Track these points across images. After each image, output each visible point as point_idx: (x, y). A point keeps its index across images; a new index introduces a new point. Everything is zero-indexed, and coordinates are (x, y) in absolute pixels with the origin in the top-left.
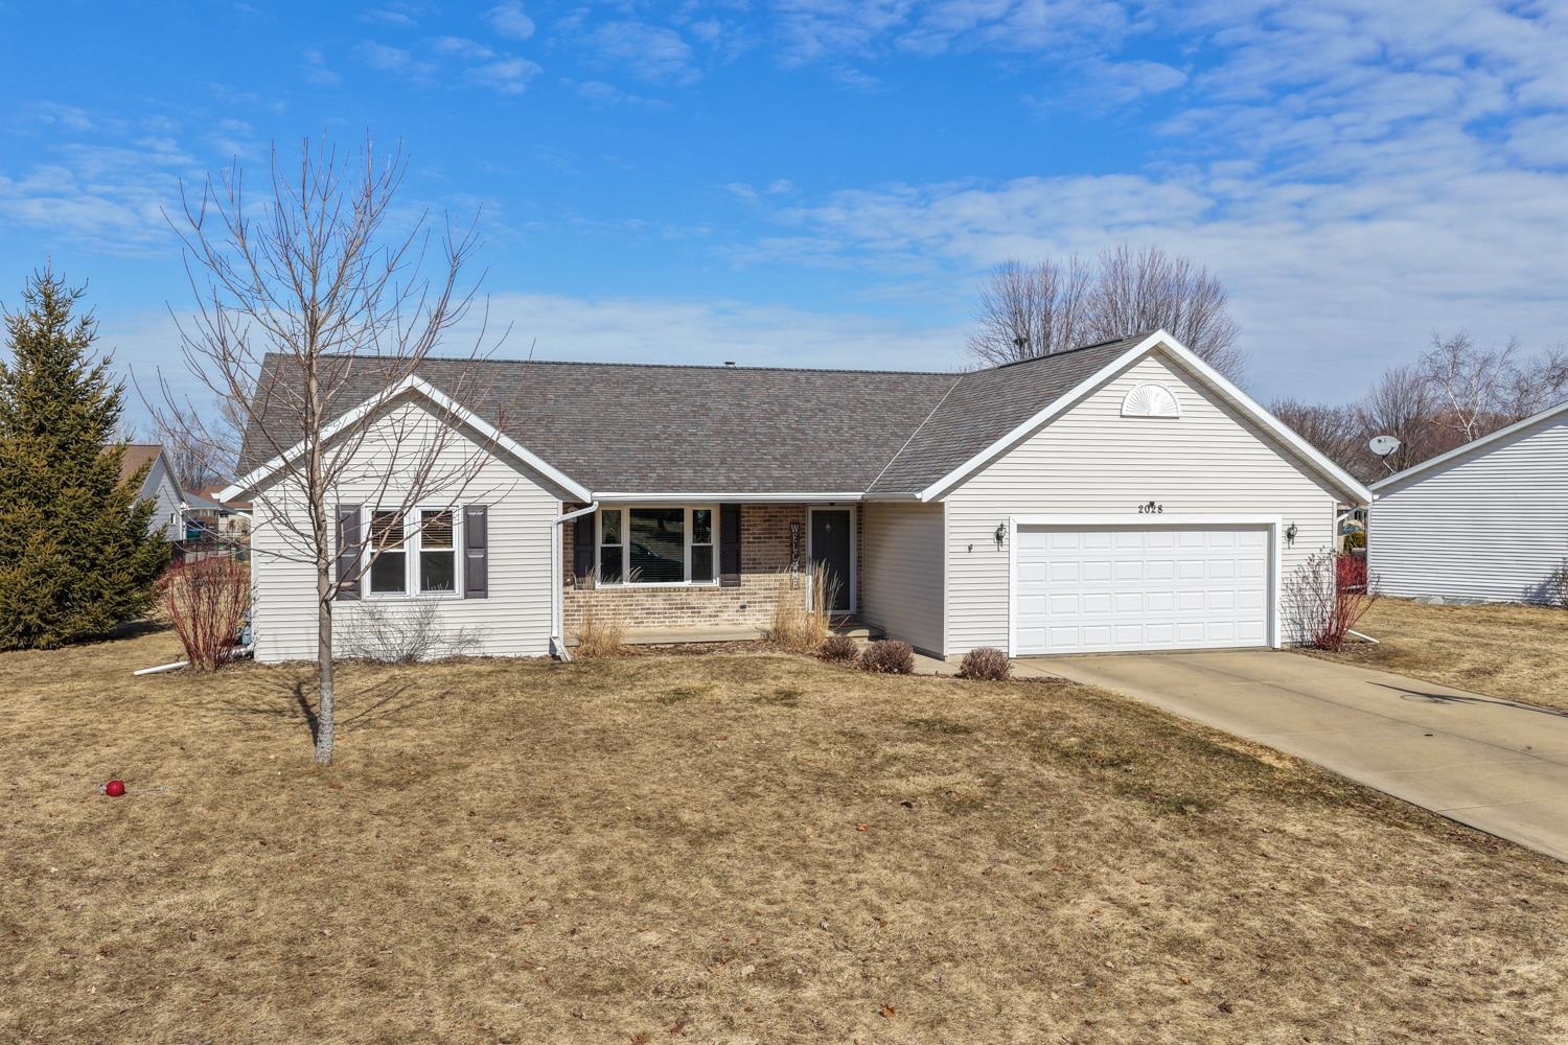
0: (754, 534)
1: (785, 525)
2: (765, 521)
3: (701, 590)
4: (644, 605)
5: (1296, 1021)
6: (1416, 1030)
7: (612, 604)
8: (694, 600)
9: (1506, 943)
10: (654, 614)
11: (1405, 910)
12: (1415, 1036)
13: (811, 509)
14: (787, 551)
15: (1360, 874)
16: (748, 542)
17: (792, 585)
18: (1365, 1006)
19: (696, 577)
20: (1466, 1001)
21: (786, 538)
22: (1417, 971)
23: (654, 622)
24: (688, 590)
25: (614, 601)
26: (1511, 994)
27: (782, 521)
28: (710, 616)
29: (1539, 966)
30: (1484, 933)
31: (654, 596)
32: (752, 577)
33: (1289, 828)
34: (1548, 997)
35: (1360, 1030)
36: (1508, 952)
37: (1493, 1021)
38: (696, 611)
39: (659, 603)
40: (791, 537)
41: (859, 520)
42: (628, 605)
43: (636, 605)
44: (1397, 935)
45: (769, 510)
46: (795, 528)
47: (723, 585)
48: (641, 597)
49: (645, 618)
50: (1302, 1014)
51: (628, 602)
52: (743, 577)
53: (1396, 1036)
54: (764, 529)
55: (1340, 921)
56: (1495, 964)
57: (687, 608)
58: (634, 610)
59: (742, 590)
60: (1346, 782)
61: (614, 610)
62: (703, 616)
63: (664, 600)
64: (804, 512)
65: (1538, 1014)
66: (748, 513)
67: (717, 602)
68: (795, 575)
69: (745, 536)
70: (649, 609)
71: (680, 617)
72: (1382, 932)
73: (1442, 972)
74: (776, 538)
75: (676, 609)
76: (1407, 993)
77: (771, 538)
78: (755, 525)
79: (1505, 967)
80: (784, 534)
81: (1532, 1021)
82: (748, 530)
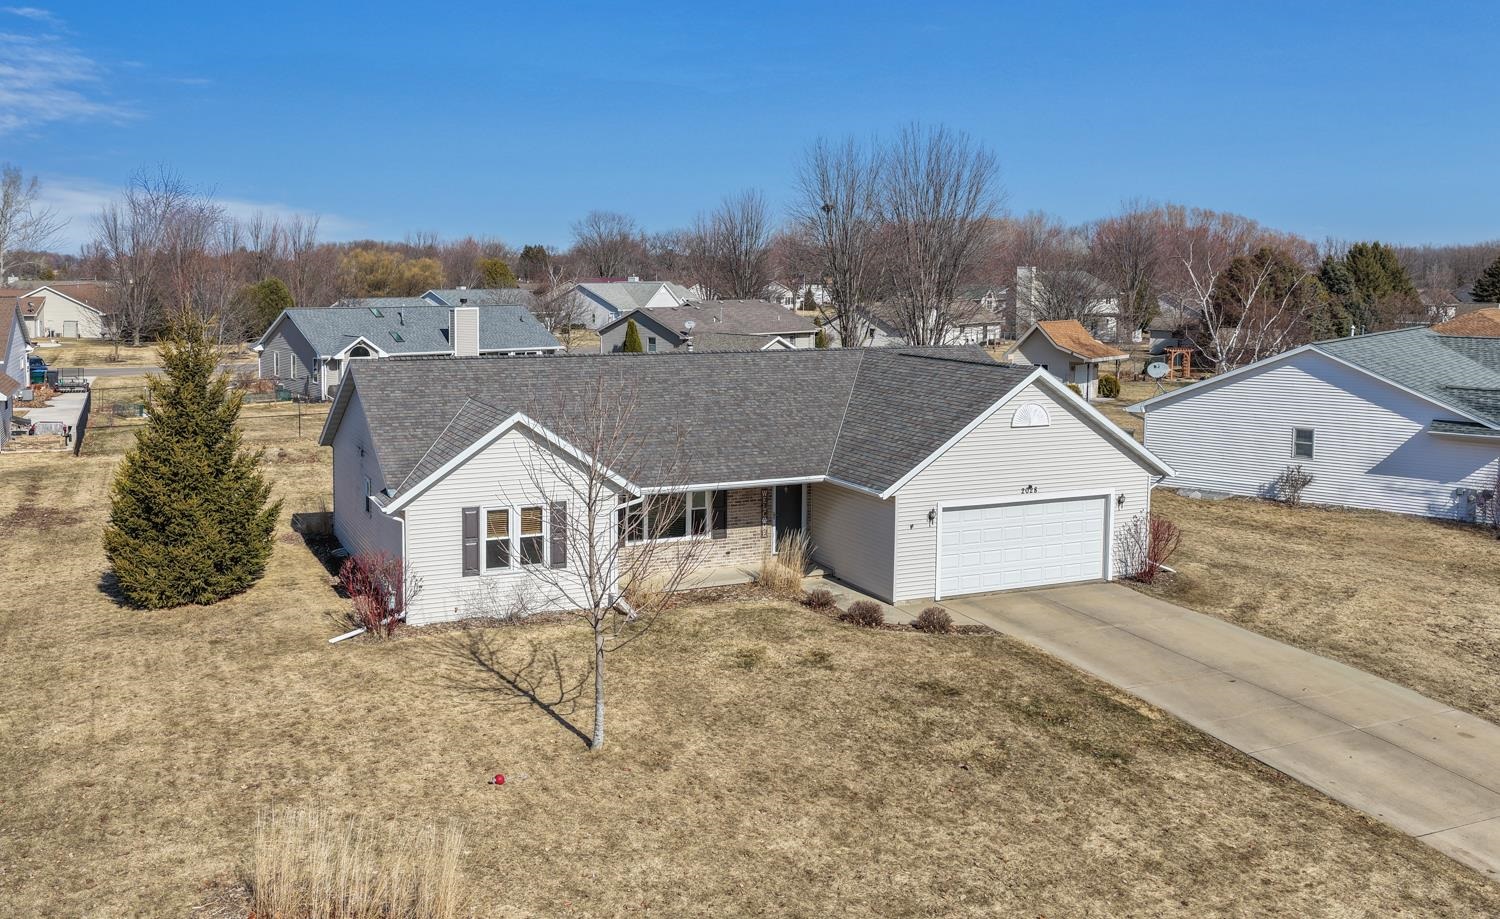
3: (697, 541)
5: (1217, 909)
6: (1269, 910)
8: (693, 550)
9: (1300, 854)
10: (666, 562)
11: (1248, 834)
12: (1270, 914)
14: (759, 510)
15: (1222, 810)
16: (731, 507)
17: (760, 534)
18: (1245, 898)
19: (694, 532)
20: (1288, 891)
21: (759, 504)
22: (1263, 875)
24: (688, 542)
26: (1306, 886)
28: (705, 562)
29: (1317, 869)
30: (1289, 848)
31: (666, 549)
32: (734, 530)
33: (1177, 776)
34: (1323, 886)
35: (1246, 911)
36: (1302, 859)
37: (1300, 901)
38: (695, 558)
39: (670, 553)
42: (648, 557)
43: (654, 557)
44: (1249, 852)
47: (713, 537)
48: (657, 550)
50: (1219, 905)
51: (648, 555)
52: (729, 530)
53: (1262, 915)
55: (1221, 844)
56: (1297, 867)
57: (689, 556)
58: (652, 560)
59: (727, 540)
60: (1193, 730)
62: (700, 562)
63: (673, 550)
65: (1319, 897)
67: (709, 550)
68: (763, 527)
72: (1241, 850)
73: (1273, 874)
74: (752, 505)
75: (681, 557)
76: (1260, 889)
77: (749, 505)
79: (1301, 870)
80: (757, 498)
81: (1317, 901)
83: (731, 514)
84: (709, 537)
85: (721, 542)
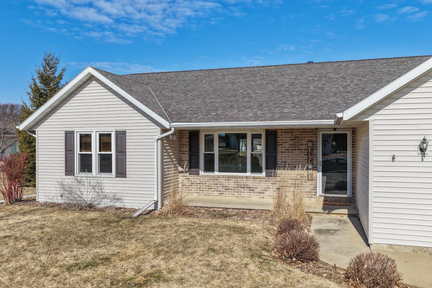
0: (285, 147)
1: (304, 142)
2: (291, 140)
3: (254, 178)
4: (223, 184)
7: (207, 183)
8: (250, 183)
10: (229, 189)
13: (321, 133)
14: (305, 157)
16: (282, 152)
17: (308, 177)
19: (253, 170)
21: (305, 150)
23: (229, 194)
24: (247, 177)
25: (209, 182)
27: (302, 140)
28: (259, 193)
31: (229, 180)
32: (283, 172)
38: (251, 189)
39: (231, 184)
40: (307, 150)
41: (353, 139)
42: (216, 184)
43: (220, 184)
45: (294, 133)
46: (310, 144)
47: (266, 176)
48: (222, 180)
49: (224, 191)
51: (216, 183)
52: (278, 172)
54: (291, 145)
57: (247, 188)
58: (219, 187)
59: (278, 179)
61: (209, 186)
62: (255, 193)
63: (234, 182)
64: (317, 134)
66: (282, 135)
67: (264, 185)
68: (310, 172)
69: (279, 149)
70: (226, 187)
71: (243, 192)
74: (298, 150)
75: (240, 187)
77: (295, 150)
78: (286, 142)
80: (303, 147)
82: (282, 145)
83: (280, 158)
84: (264, 174)
85: (272, 179)
